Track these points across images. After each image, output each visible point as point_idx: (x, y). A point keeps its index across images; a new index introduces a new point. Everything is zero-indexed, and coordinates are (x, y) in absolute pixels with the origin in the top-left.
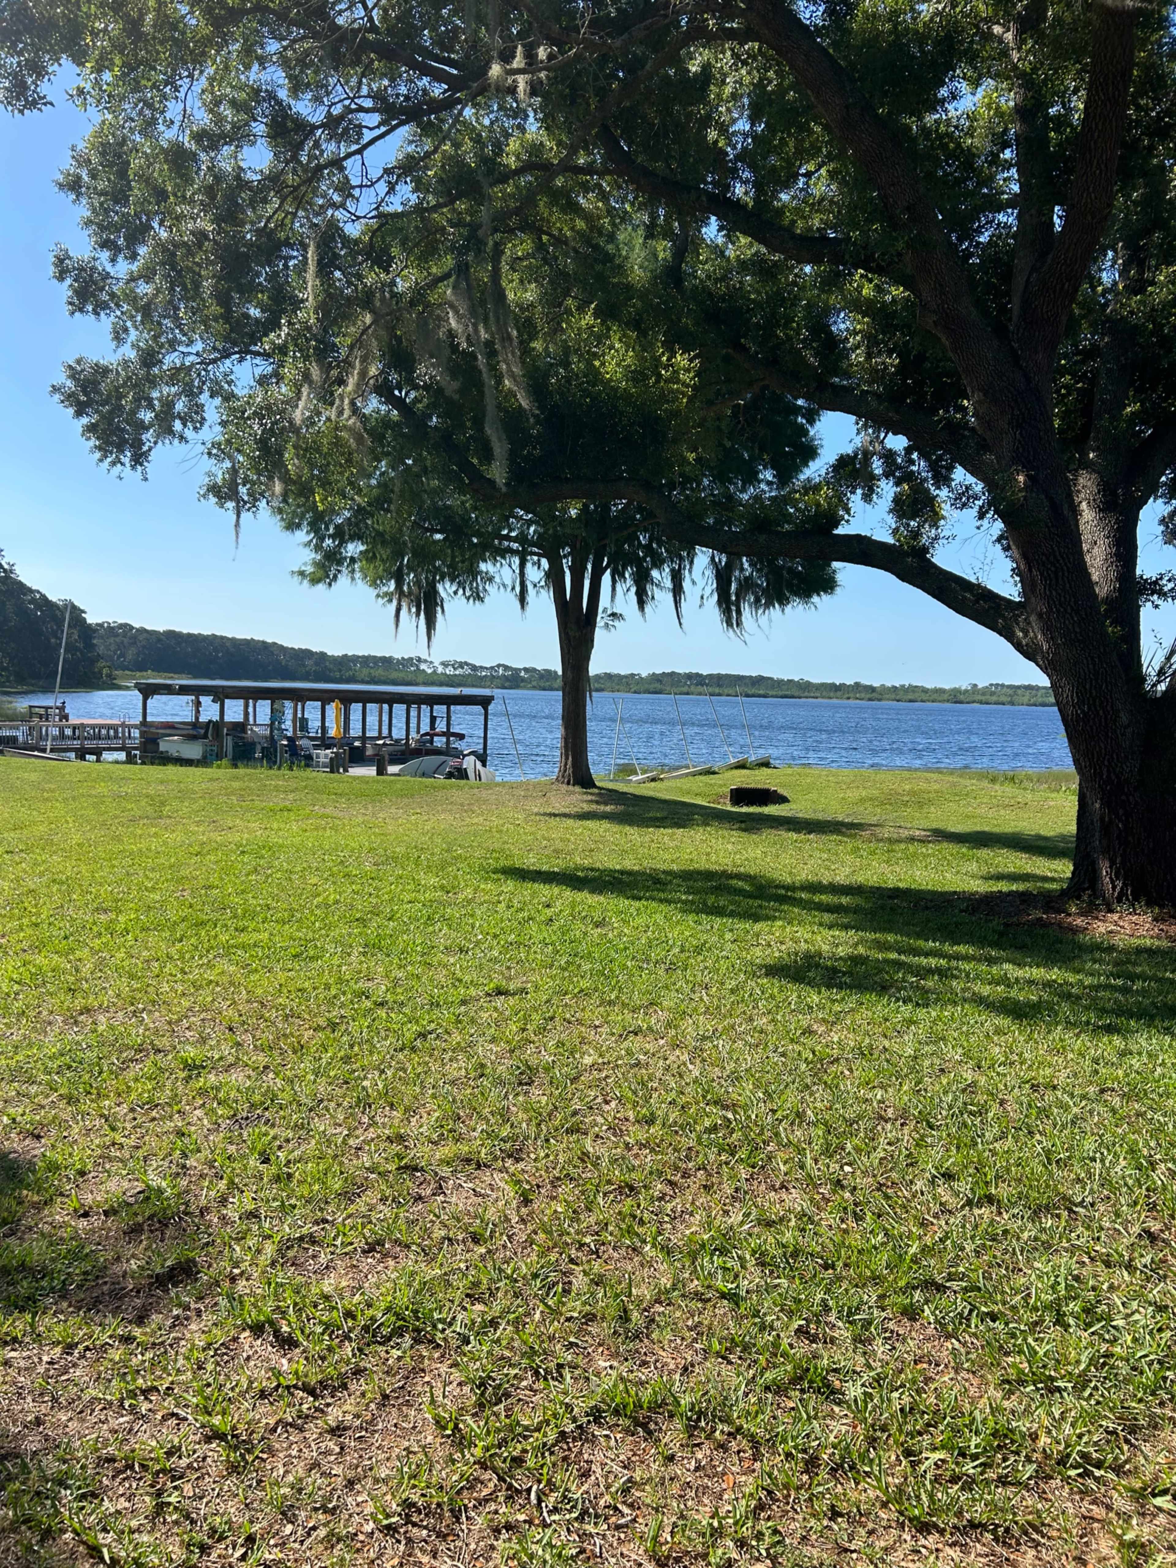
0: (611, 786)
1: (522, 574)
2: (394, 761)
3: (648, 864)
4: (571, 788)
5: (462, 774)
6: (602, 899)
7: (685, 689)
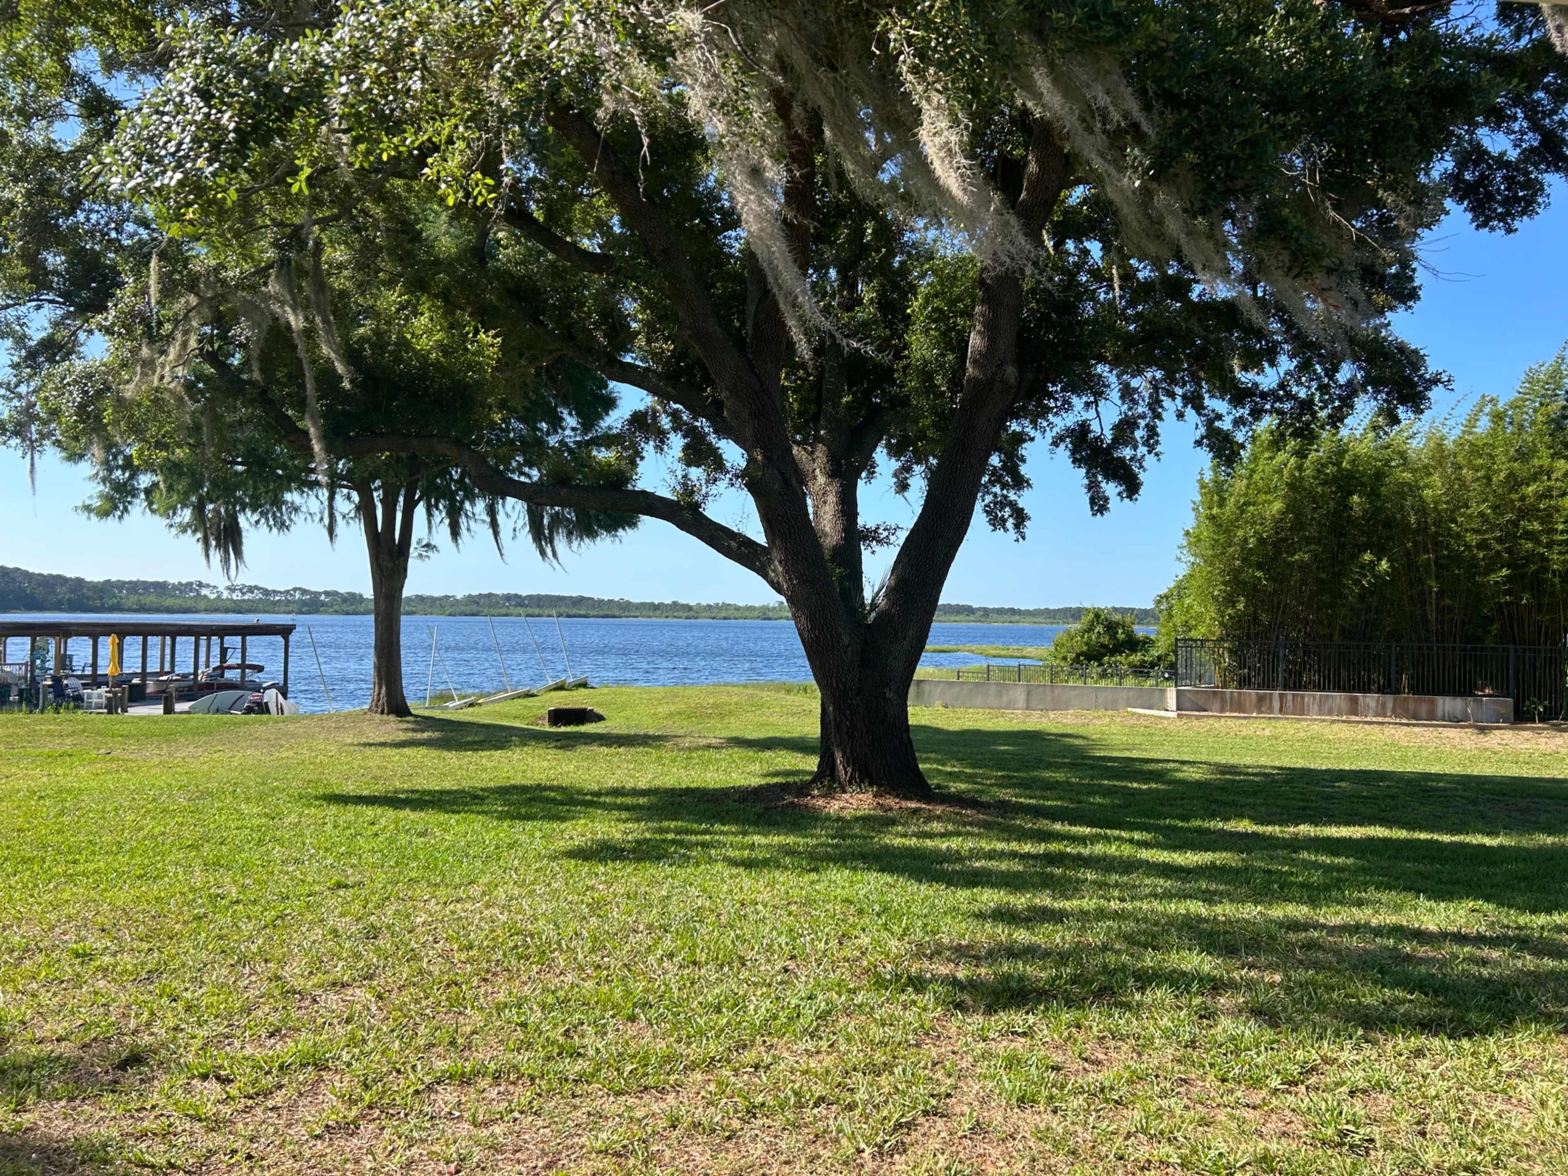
0: (427, 713)
1: (331, 507)
2: (183, 698)
3: (466, 784)
4: (385, 717)
5: (262, 708)
6: (423, 814)
7: (504, 611)
